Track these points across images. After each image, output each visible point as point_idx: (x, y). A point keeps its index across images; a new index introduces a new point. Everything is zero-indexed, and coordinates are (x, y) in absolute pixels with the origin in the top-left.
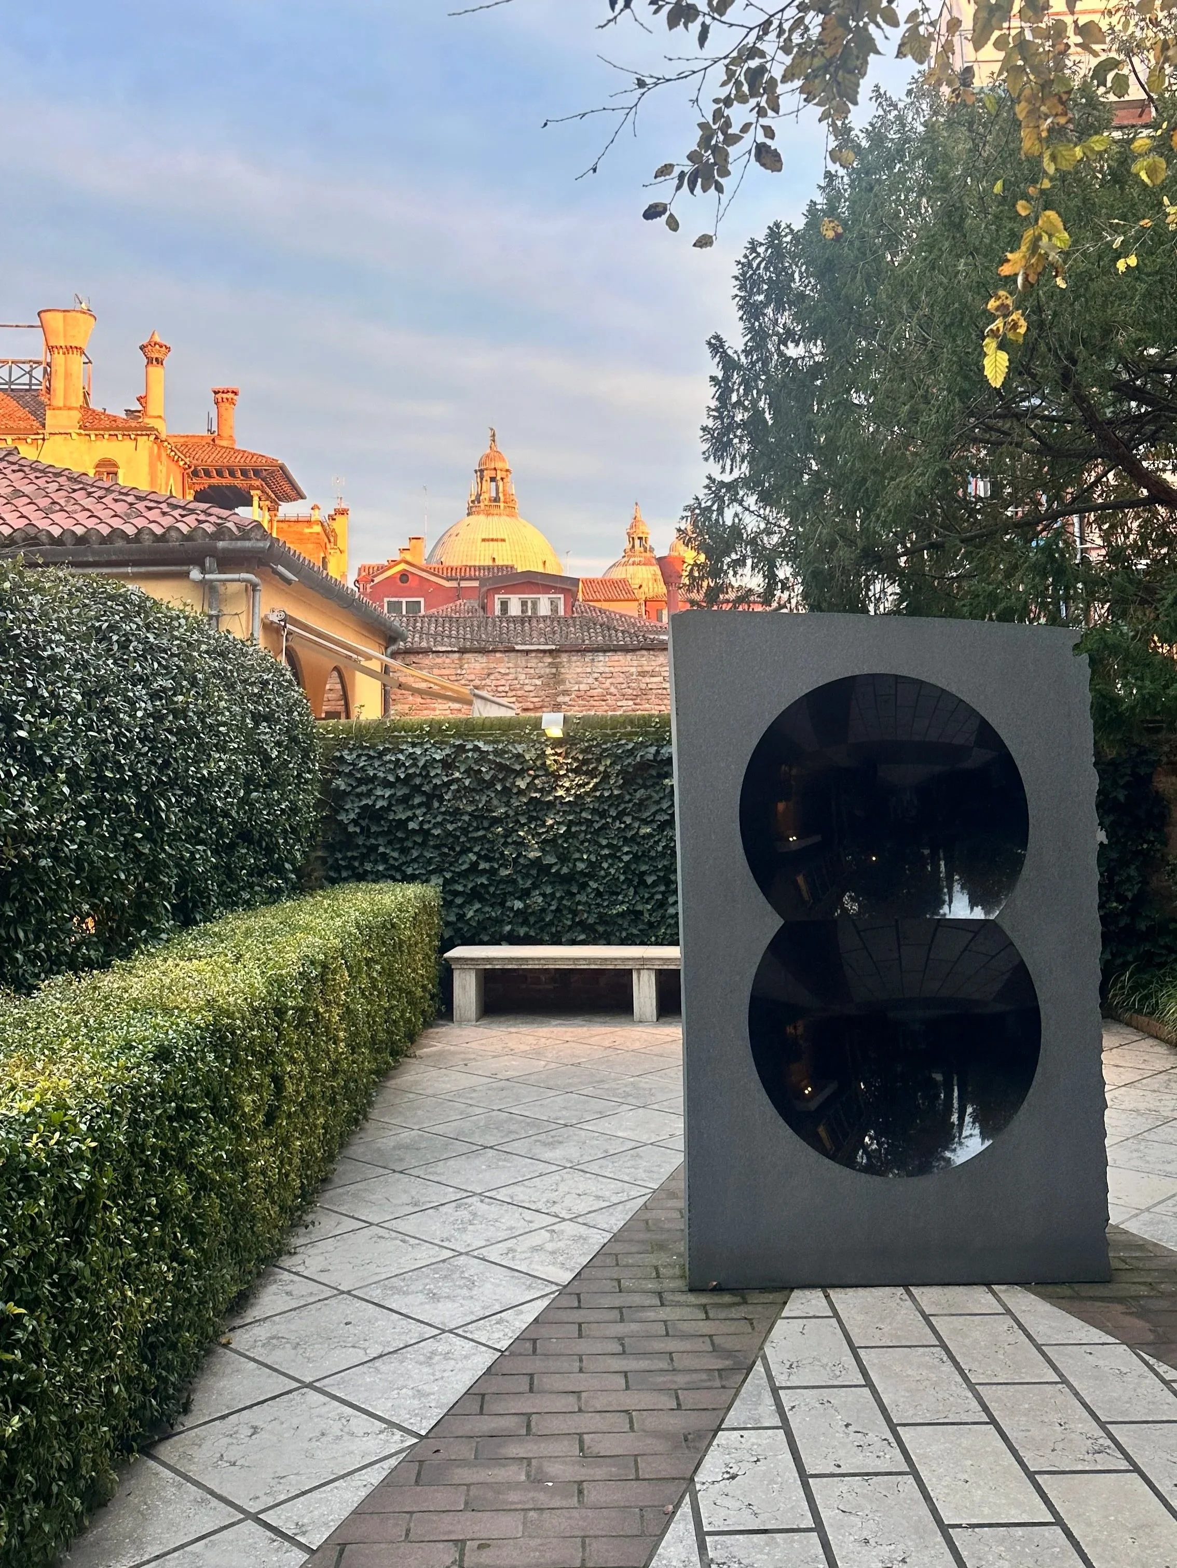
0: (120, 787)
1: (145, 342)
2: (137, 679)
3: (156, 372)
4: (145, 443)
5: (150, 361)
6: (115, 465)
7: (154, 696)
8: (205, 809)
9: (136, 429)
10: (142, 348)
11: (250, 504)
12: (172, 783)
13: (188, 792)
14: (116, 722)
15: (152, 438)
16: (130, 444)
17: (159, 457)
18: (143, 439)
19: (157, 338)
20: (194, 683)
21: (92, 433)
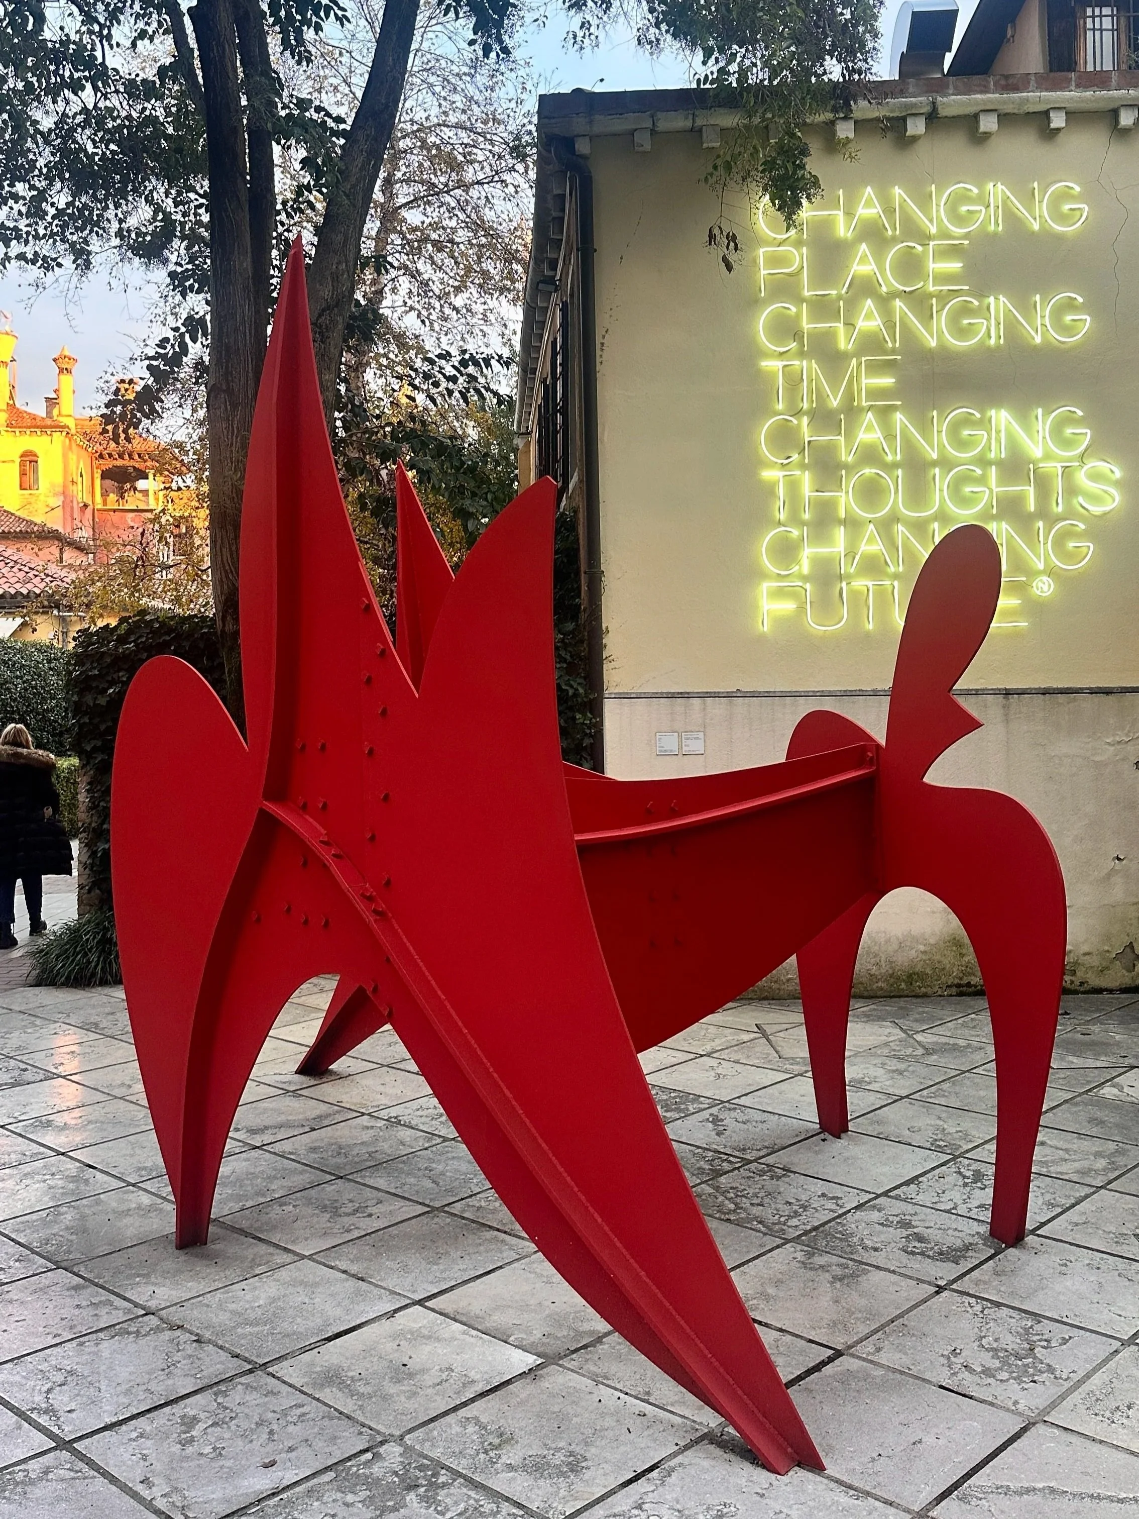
0: (13, 712)
1: (56, 356)
2: (17, 677)
3: (65, 378)
4: (58, 437)
5: (61, 371)
6: (36, 455)
7: (24, 682)
8: (45, 719)
9: (51, 427)
10: (55, 360)
11: (147, 478)
12: (31, 711)
13: (38, 714)
14: (10, 692)
15: (64, 434)
16: (46, 439)
17: (70, 448)
18: (56, 435)
19: (67, 353)
20: (40, 675)
21: (17, 430)
